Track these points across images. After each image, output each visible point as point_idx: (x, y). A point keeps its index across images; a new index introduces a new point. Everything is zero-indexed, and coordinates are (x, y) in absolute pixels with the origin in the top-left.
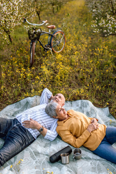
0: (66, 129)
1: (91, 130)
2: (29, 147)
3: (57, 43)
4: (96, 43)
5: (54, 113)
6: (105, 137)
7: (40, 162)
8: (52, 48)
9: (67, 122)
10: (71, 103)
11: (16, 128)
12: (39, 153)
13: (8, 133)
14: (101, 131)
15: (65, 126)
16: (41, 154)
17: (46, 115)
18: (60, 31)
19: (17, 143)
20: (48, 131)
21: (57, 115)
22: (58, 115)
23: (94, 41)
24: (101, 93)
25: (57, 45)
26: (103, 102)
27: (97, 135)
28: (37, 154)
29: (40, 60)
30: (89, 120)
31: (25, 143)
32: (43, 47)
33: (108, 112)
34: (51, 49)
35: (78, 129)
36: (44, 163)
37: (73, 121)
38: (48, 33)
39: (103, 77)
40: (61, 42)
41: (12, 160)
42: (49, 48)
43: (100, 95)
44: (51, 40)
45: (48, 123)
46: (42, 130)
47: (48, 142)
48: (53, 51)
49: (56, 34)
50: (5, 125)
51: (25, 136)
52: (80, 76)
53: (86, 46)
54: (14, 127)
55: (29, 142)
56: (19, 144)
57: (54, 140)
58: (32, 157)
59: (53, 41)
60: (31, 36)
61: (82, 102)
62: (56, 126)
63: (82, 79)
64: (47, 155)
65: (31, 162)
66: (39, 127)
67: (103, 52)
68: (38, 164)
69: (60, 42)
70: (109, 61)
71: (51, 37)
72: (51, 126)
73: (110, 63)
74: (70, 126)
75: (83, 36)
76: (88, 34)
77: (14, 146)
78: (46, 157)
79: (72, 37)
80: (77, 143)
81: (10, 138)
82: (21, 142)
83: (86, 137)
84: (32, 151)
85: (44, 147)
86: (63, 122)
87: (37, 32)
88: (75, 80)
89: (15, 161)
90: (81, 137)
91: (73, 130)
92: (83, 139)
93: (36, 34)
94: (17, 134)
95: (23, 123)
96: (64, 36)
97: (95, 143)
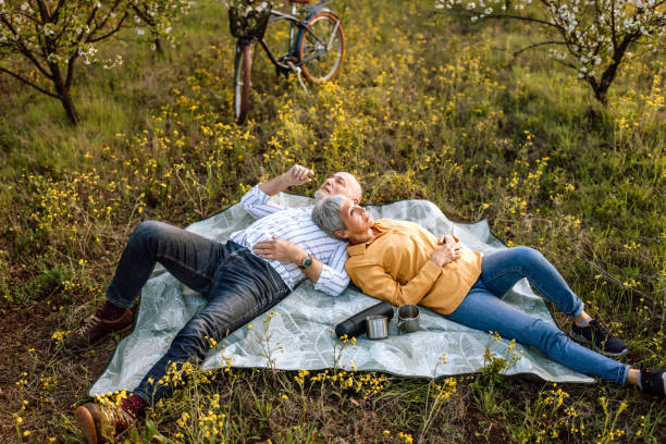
0: (374, 261)
1: (442, 261)
2: (278, 306)
3: (318, 51)
4: (441, 53)
5: (336, 220)
6: (481, 277)
7: (312, 338)
8: (300, 66)
9: (375, 245)
10: (380, 211)
11: (239, 261)
12: (306, 319)
13: (218, 274)
14: (467, 265)
15: (371, 254)
16: (312, 320)
17: (316, 228)
18: (328, 10)
19: (247, 293)
20: (325, 266)
21: (345, 228)
22: (349, 226)
23: (435, 45)
24: (464, 190)
25: (318, 58)
26: (470, 211)
27: (458, 274)
28: (302, 320)
29: (266, 105)
30: (433, 239)
31: (267, 297)
32: (274, 62)
33: (485, 231)
34: (299, 70)
35: (405, 260)
36: (322, 339)
37: (390, 241)
38: (288, 16)
39: (467, 149)
40: (329, 48)
41: (239, 333)
42: (293, 67)
43: (461, 193)
44: (298, 39)
45: (322, 249)
46: (309, 263)
47: (326, 299)
48: (303, 74)
49: (315, 20)
50: (208, 252)
51: (264, 278)
52: (398, 144)
53: (411, 60)
54: (233, 258)
55: (277, 295)
56: (251, 296)
57: (342, 294)
58: (289, 327)
59: (304, 43)
60: (239, 24)
61: (410, 205)
62: (344, 258)
63: (403, 154)
64: (328, 324)
65: (287, 339)
66: (301, 257)
67: (465, 79)
68: (308, 342)
69: (326, 46)
70: (485, 103)
71: (297, 30)
72: (329, 258)
73: (488, 107)
74: (383, 254)
75: (397, 30)
76: (413, 26)
77: (240, 299)
78: (326, 327)
79: (362, 34)
80: (405, 295)
81: (224, 284)
82: (256, 290)
83: (429, 277)
84: (288, 313)
85: (319, 307)
86: (364, 245)
87: (257, 12)
88: (384, 153)
89: (245, 335)
90: (415, 280)
91: (393, 264)
92: (421, 284)
93: (255, 18)
94: (243, 273)
95: (255, 248)
96: (339, 28)
97: (453, 293)
